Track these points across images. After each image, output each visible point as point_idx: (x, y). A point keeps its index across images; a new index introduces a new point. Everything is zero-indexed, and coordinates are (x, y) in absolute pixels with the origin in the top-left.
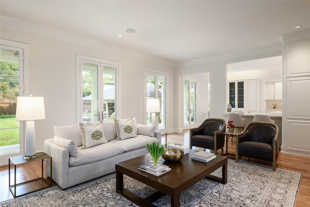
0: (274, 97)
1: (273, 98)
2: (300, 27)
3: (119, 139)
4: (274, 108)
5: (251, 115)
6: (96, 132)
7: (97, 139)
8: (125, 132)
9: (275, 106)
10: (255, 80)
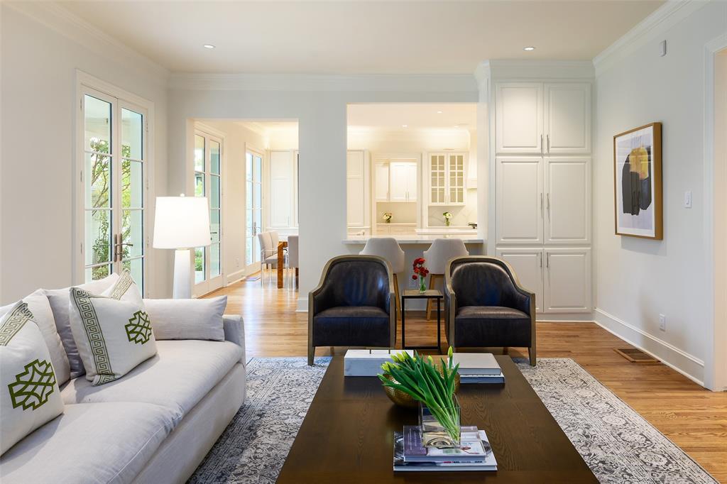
0: (389, 194)
1: (385, 198)
2: (532, 49)
3: (103, 377)
4: (388, 221)
5: (417, 241)
6: (30, 369)
7: (37, 403)
8: (130, 340)
9: (390, 217)
10: (362, 152)
